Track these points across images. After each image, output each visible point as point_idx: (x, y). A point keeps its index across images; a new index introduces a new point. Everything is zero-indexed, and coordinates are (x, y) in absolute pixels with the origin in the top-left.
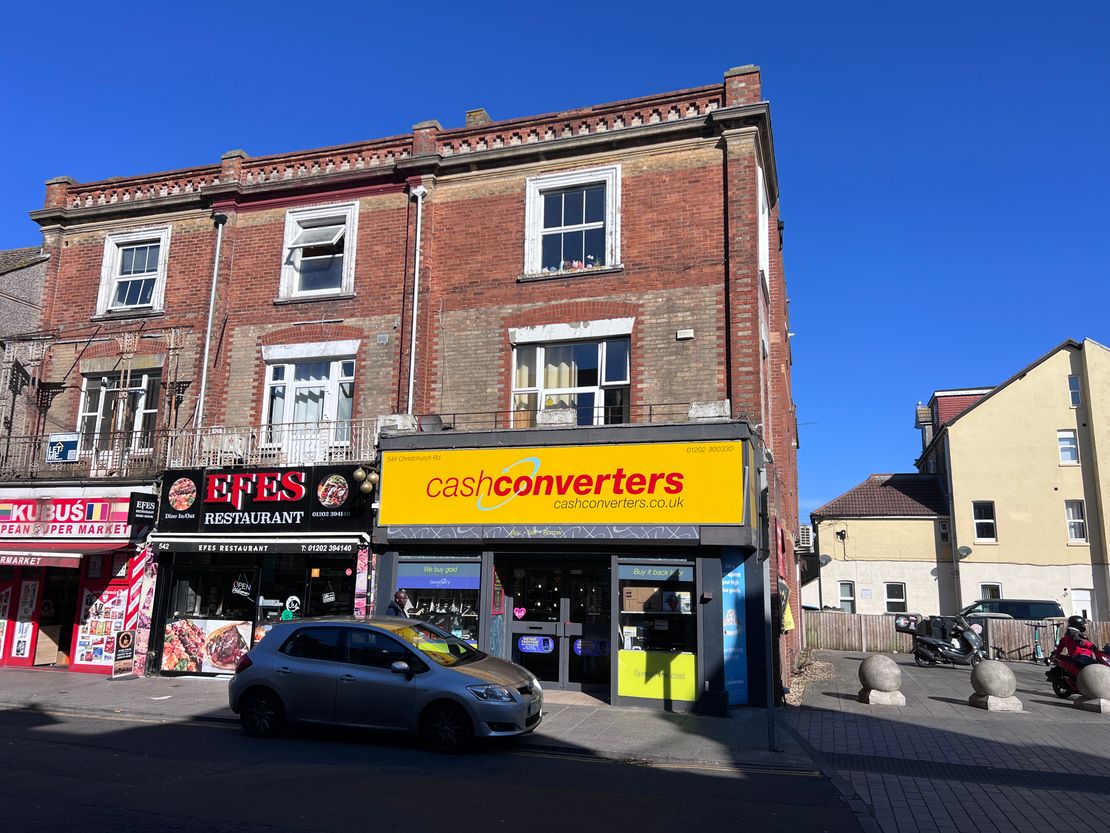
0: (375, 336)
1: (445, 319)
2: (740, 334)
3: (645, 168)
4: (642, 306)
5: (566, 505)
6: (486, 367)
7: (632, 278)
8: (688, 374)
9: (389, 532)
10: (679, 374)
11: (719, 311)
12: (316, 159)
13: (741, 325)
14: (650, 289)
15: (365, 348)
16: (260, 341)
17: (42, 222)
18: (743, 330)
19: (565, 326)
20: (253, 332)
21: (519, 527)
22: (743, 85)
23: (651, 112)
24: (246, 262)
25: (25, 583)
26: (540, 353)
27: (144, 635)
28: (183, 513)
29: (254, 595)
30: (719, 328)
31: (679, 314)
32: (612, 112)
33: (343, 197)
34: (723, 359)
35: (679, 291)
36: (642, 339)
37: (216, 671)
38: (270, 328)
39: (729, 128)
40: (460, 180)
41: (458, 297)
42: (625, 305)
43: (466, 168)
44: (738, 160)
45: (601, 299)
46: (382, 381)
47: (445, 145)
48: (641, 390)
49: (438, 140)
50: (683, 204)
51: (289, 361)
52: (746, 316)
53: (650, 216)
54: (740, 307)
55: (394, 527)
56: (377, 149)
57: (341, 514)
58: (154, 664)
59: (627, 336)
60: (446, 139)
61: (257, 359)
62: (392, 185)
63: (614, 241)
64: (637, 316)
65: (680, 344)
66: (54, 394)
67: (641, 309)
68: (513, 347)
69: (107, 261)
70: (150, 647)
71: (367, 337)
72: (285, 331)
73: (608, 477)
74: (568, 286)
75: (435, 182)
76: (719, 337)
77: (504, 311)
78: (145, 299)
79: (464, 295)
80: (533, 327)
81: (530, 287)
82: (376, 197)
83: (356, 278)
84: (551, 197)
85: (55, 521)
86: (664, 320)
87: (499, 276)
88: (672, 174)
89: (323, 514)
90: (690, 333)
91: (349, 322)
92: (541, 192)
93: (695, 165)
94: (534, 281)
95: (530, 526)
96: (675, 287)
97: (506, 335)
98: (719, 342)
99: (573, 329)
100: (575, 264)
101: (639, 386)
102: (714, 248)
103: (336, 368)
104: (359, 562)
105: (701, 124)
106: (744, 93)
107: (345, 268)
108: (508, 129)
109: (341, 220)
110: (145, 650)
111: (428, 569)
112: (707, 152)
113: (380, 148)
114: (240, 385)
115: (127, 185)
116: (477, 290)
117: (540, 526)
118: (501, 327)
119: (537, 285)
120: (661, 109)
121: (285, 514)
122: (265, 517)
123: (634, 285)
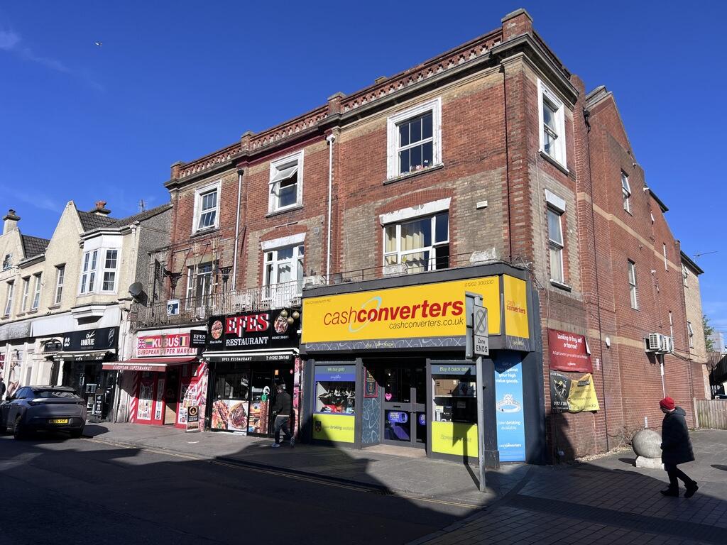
0: (313, 230)
1: (346, 215)
2: (516, 200)
3: (455, 96)
4: (454, 189)
5: (396, 326)
6: (368, 241)
7: (449, 171)
8: (484, 232)
9: (306, 347)
10: (479, 233)
11: (503, 185)
12: (283, 128)
13: (516, 194)
14: (460, 177)
15: (308, 237)
16: (260, 239)
17: (169, 187)
18: (517, 197)
19: (410, 209)
20: (257, 234)
21: (371, 341)
22: (514, 24)
23: (458, 57)
24: (254, 195)
25: (160, 380)
26: (399, 228)
27: (203, 408)
28: (217, 340)
29: (250, 386)
30: (503, 198)
31: (478, 192)
32: (435, 63)
33: (296, 149)
34: (507, 219)
35: (478, 176)
36: (455, 212)
37: (234, 429)
38: (265, 231)
39: (504, 57)
40: (353, 126)
41: (353, 199)
42: (445, 190)
43: (354, 118)
44: (512, 78)
45: (431, 188)
46: (316, 256)
47: (346, 106)
48: (456, 246)
49: (342, 104)
50: (479, 116)
51: (274, 249)
52: (519, 186)
53: (459, 127)
54: (515, 181)
55: (309, 344)
56: (312, 116)
57: (285, 337)
58: (208, 425)
59: (446, 211)
60: (345, 102)
61: (260, 250)
62: (319, 137)
63: (437, 150)
64: (452, 196)
65: (479, 212)
66: (178, 279)
67: (454, 192)
68: (383, 227)
69: (196, 204)
70: (206, 415)
71: (309, 231)
72: (271, 232)
73: (419, 306)
74: (412, 183)
75: (340, 131)
76: (504, 204)
77: (376, 204)
78: (212, 223)
79: (357, 198)
80: (392, 212)
81: (391, 186)
82: (312, 146)
83: (303, 196)
84: (403, 126)
85: (168, 347)
86: (469, 197)
87: (374, 183)
88: (472, 97)
89: (277, 338)
90: (485, 203)
91: (300, 223)
92: (396, 125)
93: (486, 87)
94: (393, 182)
95: (377, 341)
96: (475, 173)
97: (378, 219)
98: (503, 207)
99: (415, 211)
100: (418, 167)
101: (455, 243)
102: (500, 142)
103: (296, 250)
104: (296, 365)
105: (487, 58)
106: (515, 29)
107: (298, 190)
108: (378, 88)
109: (295, 163)
110: (204, 417)
111: (330, 369)
112: (493, 77)
113: (313, 116)
114: (252, 266)
115: (203, 161)
116: (363, 193)
117: (382, 341)
118: (376, 215)
119: (394, 185)
120: (464, 54)
121: (260, 338)
122: (251, 341)
123: (450, 176)
